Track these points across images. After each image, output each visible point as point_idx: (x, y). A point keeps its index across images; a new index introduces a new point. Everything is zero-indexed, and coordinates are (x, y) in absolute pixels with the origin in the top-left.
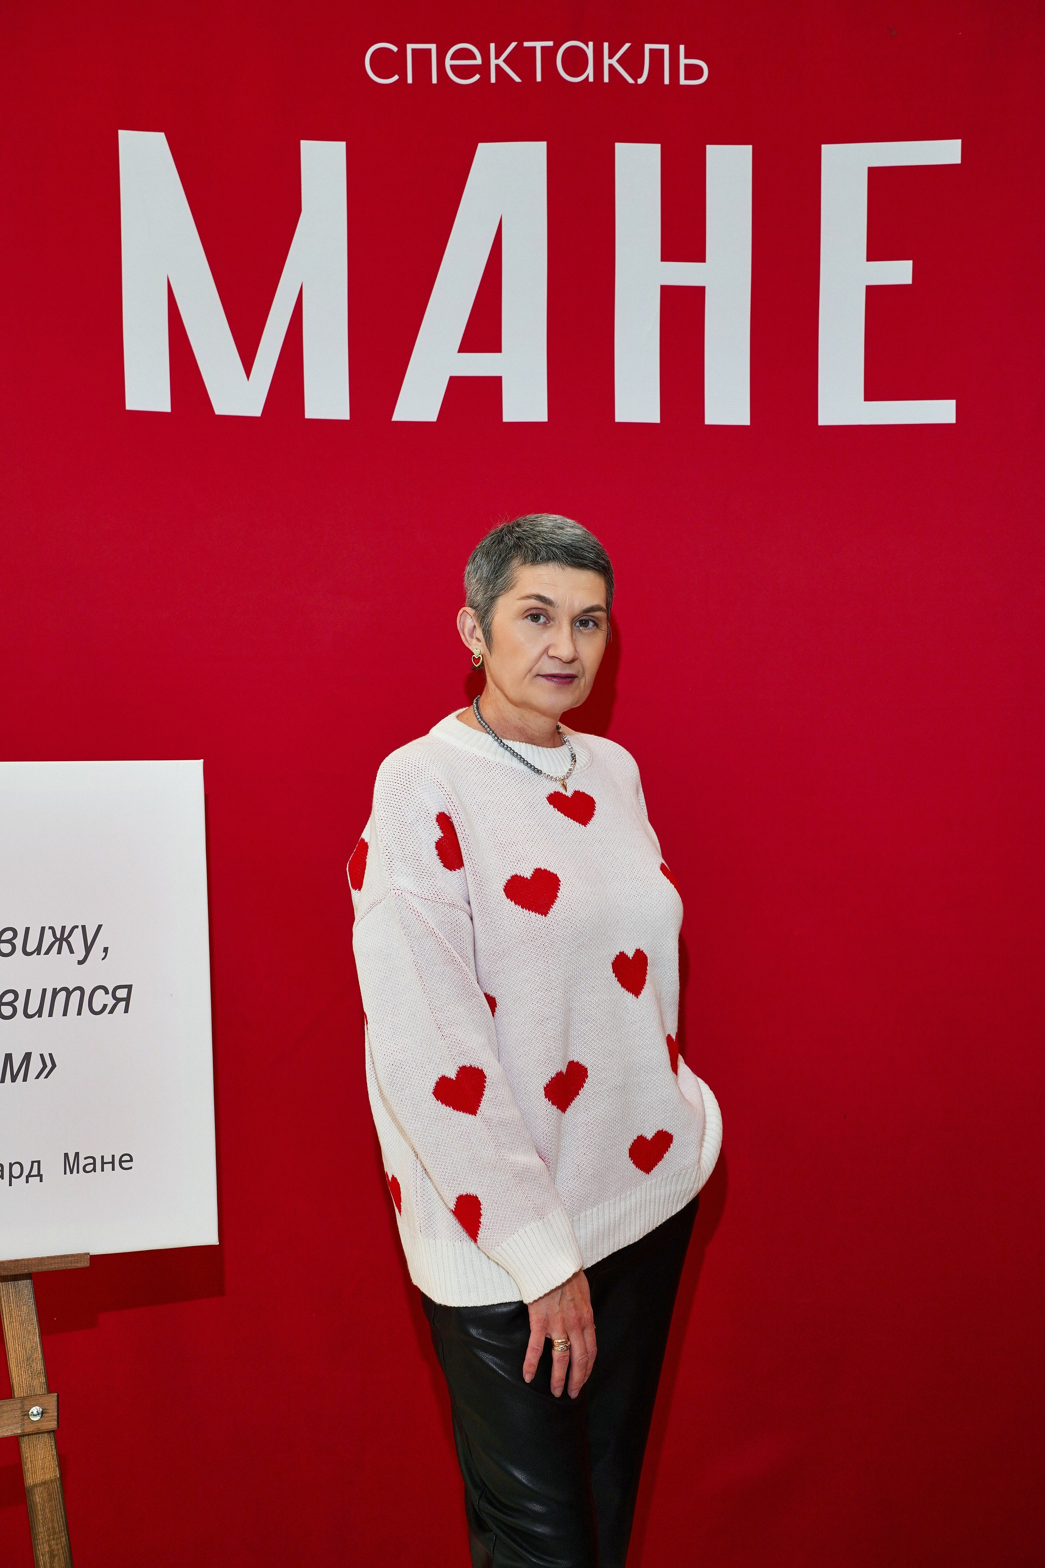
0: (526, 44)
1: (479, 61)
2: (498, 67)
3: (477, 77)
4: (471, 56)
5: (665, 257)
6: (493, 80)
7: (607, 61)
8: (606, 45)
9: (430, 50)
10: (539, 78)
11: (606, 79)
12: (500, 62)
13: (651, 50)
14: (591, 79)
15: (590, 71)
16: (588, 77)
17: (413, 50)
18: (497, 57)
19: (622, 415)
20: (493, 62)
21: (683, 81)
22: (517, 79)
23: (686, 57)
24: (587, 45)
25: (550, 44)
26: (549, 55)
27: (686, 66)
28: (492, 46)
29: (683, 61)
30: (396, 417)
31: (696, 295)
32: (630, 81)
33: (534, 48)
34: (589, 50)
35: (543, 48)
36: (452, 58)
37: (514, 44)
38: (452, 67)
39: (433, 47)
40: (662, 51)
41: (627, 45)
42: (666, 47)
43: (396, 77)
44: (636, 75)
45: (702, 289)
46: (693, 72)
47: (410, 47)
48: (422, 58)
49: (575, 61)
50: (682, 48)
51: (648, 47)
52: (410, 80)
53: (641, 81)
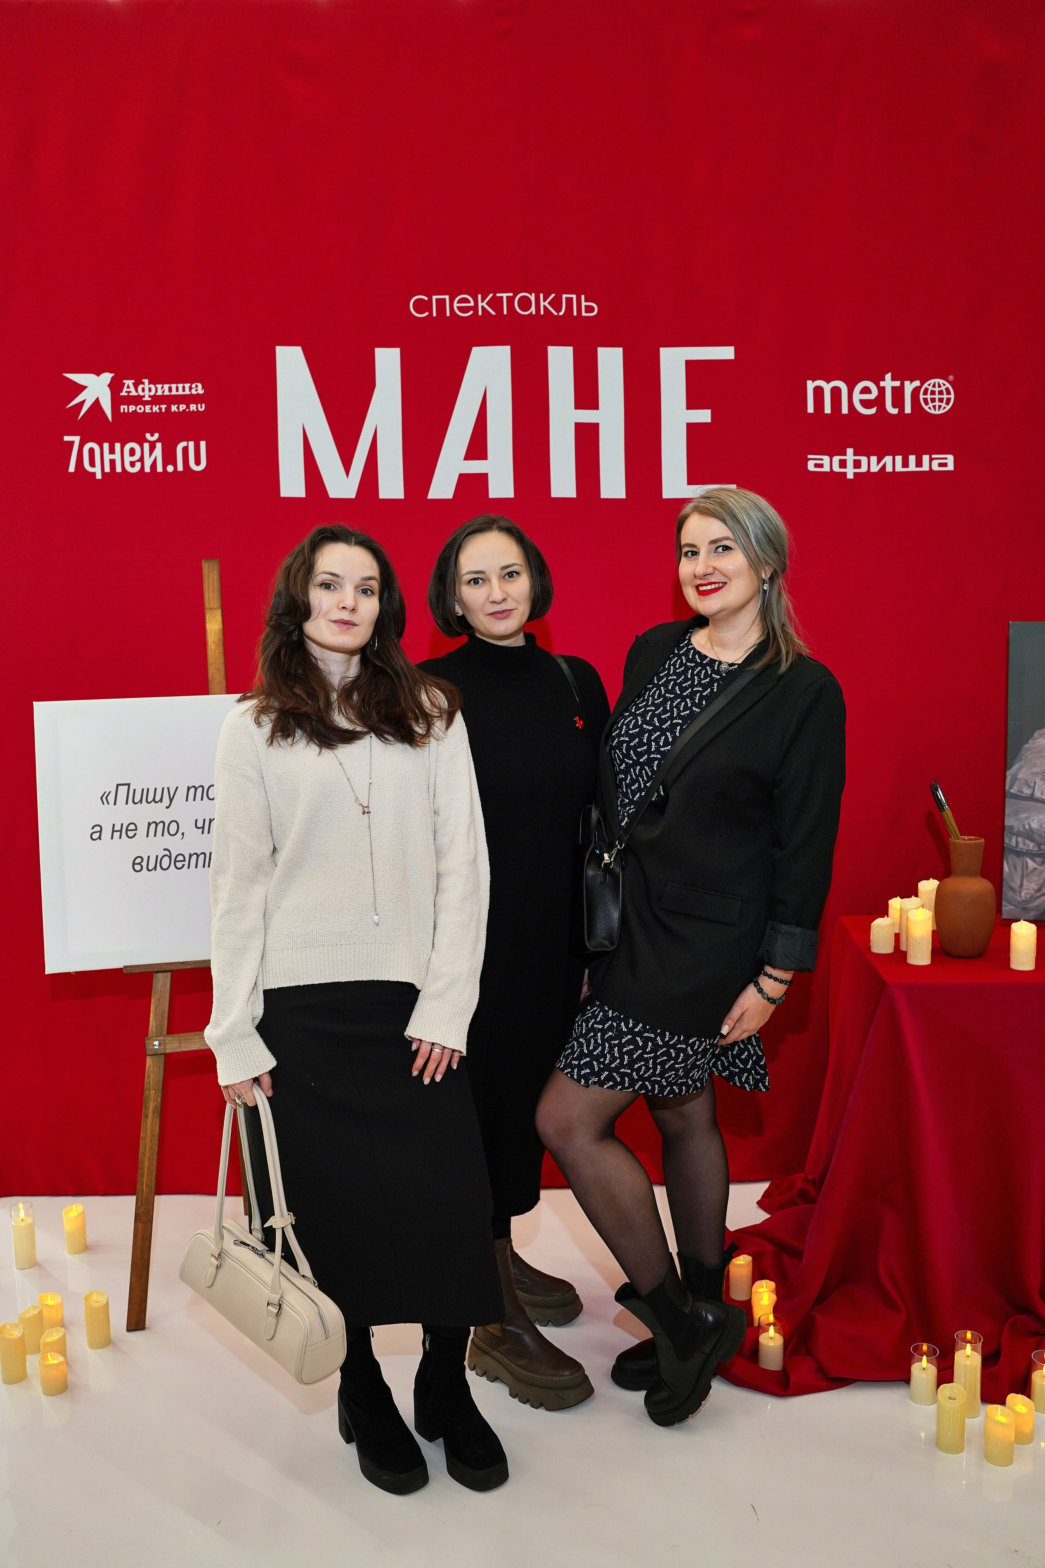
0: (498, 295)
1: (472, 304)
2: (483, 307)
3: (471, 312)
4: (469, 302)
5: (577, 407)
6: (480, 313)
7: (542, 304)
8: (541, 295)
9: (445, 299)
10: (505, 312)
11: (542, 313)
12: (484, 304)
13: (566, 298)
14: (534, 313)
15: (533, 309)
16: (532, 312)
17: (437, 300)
18: (482, 301)
19: (555, 493)
20: (480, 304)
21: (584, 314)
22: (493, 313)
23: (586, 301)
24: (531, 295)
25: (511, 294)
26: (510, 300)
27: (586, 306)
28: (480, 296)
29: (584, 304)
30: (431, 496)
31: (593, 428)
32: (555, 313)
33: (502, 297)
34: (532, 297)
35: (507, 297)
36: (459, 302)
37: (491, 295)
38: (458, 308)
39: (447, 297)
40: (572, 298)
41: (553, 295)
42: (574, 296)
43: (427, 314)
44: (558, 310)
45: (598, 424)
46: (589, 309)
47: (434, 297)
48: (441, 303)
49: (525, 304)
50: (583, 297)
51: (564, 296)
52: (435, 315)
53: (561, 313)
